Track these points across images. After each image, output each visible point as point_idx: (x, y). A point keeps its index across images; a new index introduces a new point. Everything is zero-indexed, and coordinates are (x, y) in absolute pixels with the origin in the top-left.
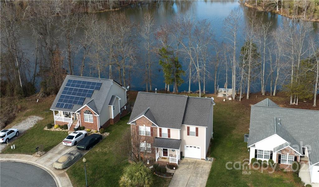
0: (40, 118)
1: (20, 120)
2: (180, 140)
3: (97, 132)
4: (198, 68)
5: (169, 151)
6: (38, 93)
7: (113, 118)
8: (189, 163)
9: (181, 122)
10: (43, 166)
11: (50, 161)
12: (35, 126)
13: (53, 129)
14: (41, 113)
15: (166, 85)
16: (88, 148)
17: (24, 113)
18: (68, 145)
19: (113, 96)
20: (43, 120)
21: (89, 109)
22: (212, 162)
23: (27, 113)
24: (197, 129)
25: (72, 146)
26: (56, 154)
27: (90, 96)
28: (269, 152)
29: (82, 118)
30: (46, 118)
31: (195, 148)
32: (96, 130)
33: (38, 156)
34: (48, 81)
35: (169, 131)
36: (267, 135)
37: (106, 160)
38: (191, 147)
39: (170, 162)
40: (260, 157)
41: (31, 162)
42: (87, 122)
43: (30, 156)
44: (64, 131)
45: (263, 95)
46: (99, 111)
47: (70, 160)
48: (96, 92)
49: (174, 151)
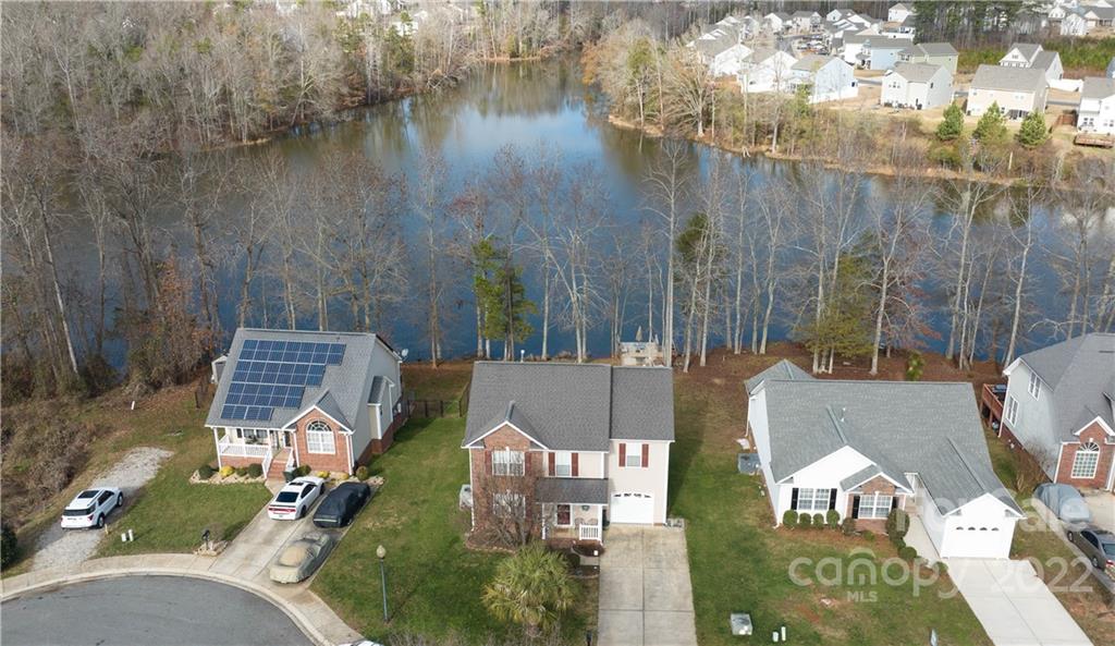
0: (164, 453)
1: (107, 462)
2: (606, 479)
3: (349, 477)
4: (575, 292)
5: (575, 510)
6: (127, 385)
7: (380, 438)
8: (628, 538)
9: (607, 431)
10: (238, 581)
11: (250, 565)
12: (159, 474)
13: (217, 479)
14: (159, 437)
15: (480, 341)
16: (344, 522)
17: (110, 441)
18: (285, 517)
19: (375, 378)
20: (176, 456)
21: (323, 416)
22: (682, 529)
23: (117, 442)
24: (645, 449)
25: (297, 519)
26: (260, 544)
27: (317, 382)
28: (827, 491)
29: (303, 444)
30: (182, 452)
31: (637, 498)
32: (343, 471)
33: (210, 556)
34: (150, 348)
35: (575, 458)
36: (823, 451)
37: (403, 548)
38: (626, 495)
39: (581, 539)
40: (805, 507)
41: (196, 572)
42: (317, 452)
43: (186, 556)
44: (251, 483)
45: (736, 352)
46: (352, 421)
47: (313, 558)
48: (331, 369)
49: (586, 508)
